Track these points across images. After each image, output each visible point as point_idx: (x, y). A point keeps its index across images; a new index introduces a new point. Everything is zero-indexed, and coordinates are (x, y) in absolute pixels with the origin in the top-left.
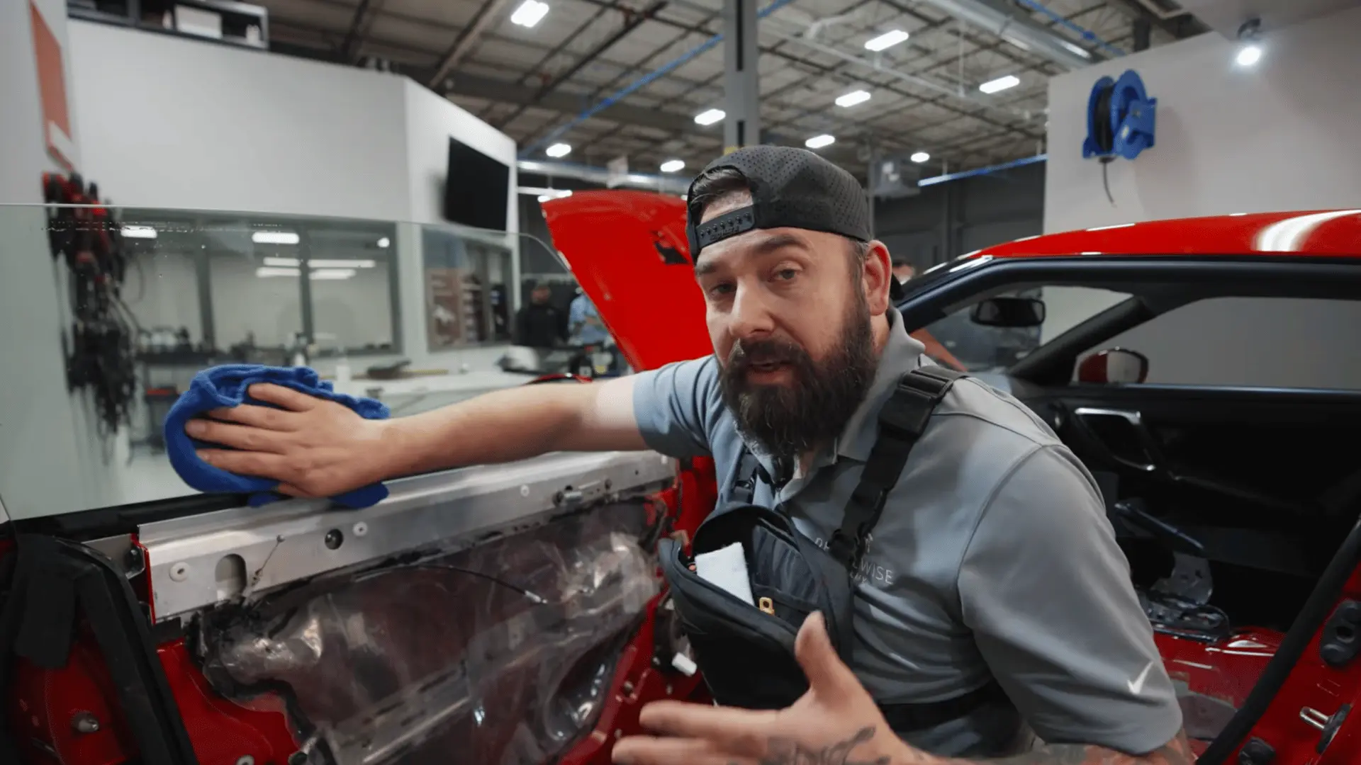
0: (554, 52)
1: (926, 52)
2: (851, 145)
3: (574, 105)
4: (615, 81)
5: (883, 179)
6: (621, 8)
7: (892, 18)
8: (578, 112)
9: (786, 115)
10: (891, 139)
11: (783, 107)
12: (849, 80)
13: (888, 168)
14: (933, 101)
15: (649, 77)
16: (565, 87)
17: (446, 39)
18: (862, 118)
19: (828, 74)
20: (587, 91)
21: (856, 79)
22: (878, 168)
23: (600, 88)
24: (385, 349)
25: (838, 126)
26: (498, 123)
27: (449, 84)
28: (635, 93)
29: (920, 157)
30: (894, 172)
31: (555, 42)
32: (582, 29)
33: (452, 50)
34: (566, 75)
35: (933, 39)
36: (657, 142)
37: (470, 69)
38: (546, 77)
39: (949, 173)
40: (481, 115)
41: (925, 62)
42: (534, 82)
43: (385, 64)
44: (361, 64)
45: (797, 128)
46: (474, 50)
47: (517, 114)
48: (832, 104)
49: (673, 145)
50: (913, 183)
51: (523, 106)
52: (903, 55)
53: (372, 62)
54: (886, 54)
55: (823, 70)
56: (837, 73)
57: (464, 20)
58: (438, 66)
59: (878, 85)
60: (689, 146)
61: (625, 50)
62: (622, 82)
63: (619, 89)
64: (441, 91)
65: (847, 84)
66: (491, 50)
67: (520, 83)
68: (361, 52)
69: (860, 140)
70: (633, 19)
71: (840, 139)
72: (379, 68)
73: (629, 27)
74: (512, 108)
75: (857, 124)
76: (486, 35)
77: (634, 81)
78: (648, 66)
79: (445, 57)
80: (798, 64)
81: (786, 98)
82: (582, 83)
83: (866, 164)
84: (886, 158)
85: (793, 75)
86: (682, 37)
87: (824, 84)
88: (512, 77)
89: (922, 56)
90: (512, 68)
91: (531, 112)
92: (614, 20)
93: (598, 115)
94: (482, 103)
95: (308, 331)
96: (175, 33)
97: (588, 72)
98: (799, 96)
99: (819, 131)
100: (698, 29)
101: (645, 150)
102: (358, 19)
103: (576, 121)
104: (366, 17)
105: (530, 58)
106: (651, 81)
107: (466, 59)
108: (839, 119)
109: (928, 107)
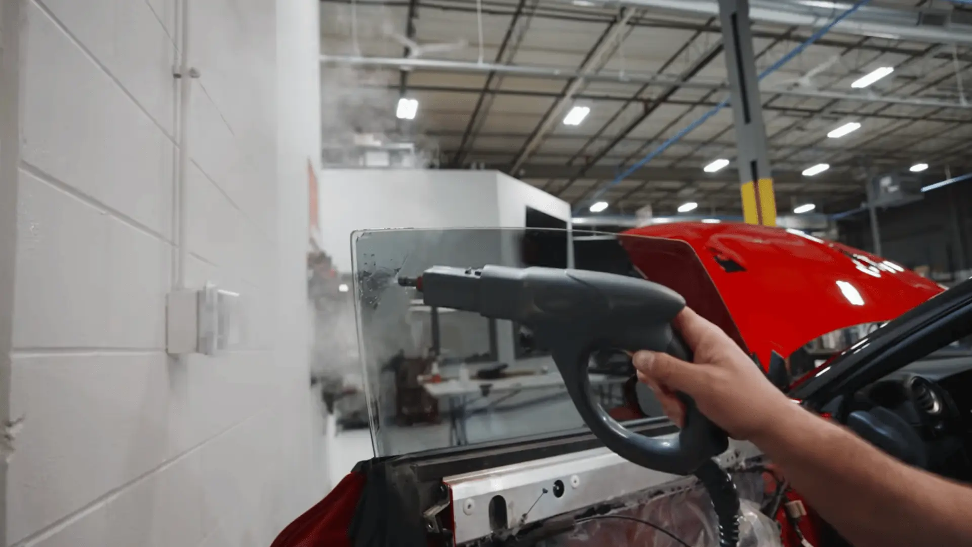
0: (592, 139)
1: (914, 78)
2: (845, 169)
3: (610, 173)
4: (639, 151)
5: (882, 191)
6: (641, 100)
7: (875, 58)
8: (612, 177)
9: (781, 154)
10: (883, 157)
11: (778, 148)
12: (838, 117)
13: (886, 182)
14: (925, 118)
15: (665, 144)
16: (603, 162)
17: (518, 144)
18: (853, 145)
19: (816, 115)
20: (619, 161)
21: (845, 114)
22: (876, 183)
23: (628, 158)
24: (486, 358)
25: (830, 155)
26: (556, 193)
27: (522, 172)
28: (655, 157)
29: (919, 168)
30: (892, 184)
31: (593, 132)
32: (613, 119)
33: (523, 150)
34: (603, 153)
35: (916, 68)
36: (674, 191)
37: (537, 160)
38: (588, 157)
39: (952, 177)
40: (544, 189)
41: (914, 87)
42: (580, 161)
43: (482, 165)
44: (467, 167)
45: (792, 163)
46: (538, 147)
47: (568, 185)
48: (826, 137)
49: (687, 192)
50: (917, 191)
51: (573, 180)
52: (889, 87)
53: (474, 165)
54: (873, 88)
55: (812, 113)
56: (826, 113)
57: (531, 130)
58: (514, 162)
59: (866, 115)
60: (700, 191)
61: (646, 129)
62: (644, 151)
63: (644, 157)
64: (517, 176)
65: (836, 119)
66: (551, 145)
67: (569, 164)
68: (465, 162)
69: (854, 163)
70: (650, 105)
71: (833, 165)
72: (478, 168)
73: (648, 112)
74: (565, 182)
75: (849, 150)
76: (547, 136)
77: (654, 148)
78: (664, 136)
79: (518, 155)
80: (789, 112)
81: (780, 141)
82: (615, 157)
83: (863, 183)
84: (883, 174)
85: (786, 122)
86: (690, 110)
87: (815, 123)
88: (563, 161)
89: (907, 84)
90: (565, 155)
91: (579, 183)
92: (637, 108)
93: (628, 178)
94: (544, 182)
95: (435, 347)
96: (365, 167)
97: (619, 148)
98: (792, 138)
99: (813, 162)
100: (703, 102)
101: (665, 198)
102: (464, 141)
103: (611, 184)
104: (470, 138)
105: (576, 146)
106: (667, 147)
107: (533, 154)
108: (831, 149)
109: (920, 125)
